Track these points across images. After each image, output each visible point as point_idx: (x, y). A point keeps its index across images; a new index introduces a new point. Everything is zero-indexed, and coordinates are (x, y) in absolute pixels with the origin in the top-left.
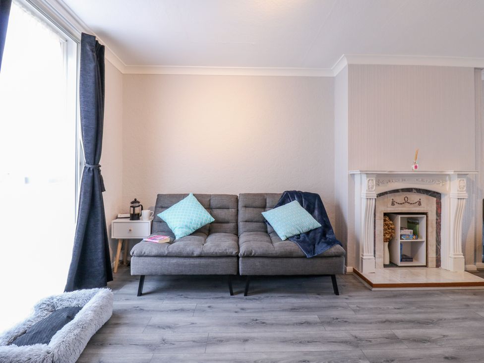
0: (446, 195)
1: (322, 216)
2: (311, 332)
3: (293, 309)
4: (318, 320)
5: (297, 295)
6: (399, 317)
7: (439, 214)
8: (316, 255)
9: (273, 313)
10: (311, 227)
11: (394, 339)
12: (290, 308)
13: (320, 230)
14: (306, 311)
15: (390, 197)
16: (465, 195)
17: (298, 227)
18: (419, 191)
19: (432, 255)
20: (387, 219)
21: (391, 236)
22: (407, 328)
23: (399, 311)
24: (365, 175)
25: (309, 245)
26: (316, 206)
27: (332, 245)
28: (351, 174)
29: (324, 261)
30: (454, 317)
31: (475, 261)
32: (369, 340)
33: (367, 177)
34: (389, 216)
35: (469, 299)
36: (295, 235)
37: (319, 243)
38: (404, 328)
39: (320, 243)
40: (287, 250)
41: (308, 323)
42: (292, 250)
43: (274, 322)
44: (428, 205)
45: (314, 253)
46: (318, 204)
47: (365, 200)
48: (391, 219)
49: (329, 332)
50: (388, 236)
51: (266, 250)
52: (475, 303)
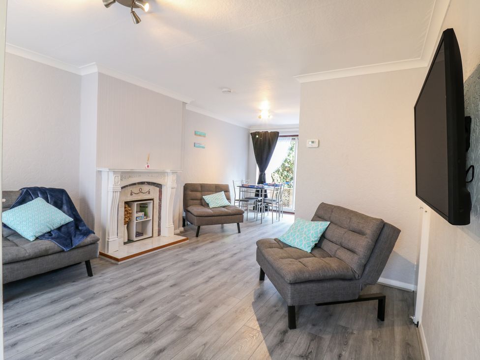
0: (164, 186)
1: (72, 210)
2: (80, 310)
3: (54, 302)
4: (82, 300)
5: (51, 289)
6: (141, 275)
7: (160, 199)
8: (74, 247)
9: (33, 312)
10: (63, 223)
11: (142, 289)
12: (50, 301)
13: (73, 224)
14: (67, 298)
15: (129, 189)
16: (175, 185)
17: (48, 225)
18: (149, 183)
19: (156, 228)
20: (127, 206)
21: (129, 219)
22: (148, 280)
23: (140, 271)
24: (112, 173)
25: (66, 240)
26: (64, 202)
27: (88, 235)
28: (99, 171)
29: (81, 250)
30: (171, 263)
31: (179, 227)
32: (125, 296)
33: (114, 174)
34: (128, 204)
35: (178, 251)
36: (46, 233)
37: (75, 236)
38: (146, 280)
39: (77, 235)
40: (41, 249)
41: (74, 306)
42: (48, 249)
43: (37, 319)
44: (154, 193)
45: (72, 246)
46: (66, 200)
47: (112, 193)
48: (129, 206)
49: (94, 304)
50: (127, 220)
51: (17, 255)
52: (180, 252)
